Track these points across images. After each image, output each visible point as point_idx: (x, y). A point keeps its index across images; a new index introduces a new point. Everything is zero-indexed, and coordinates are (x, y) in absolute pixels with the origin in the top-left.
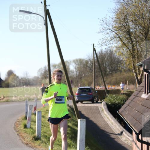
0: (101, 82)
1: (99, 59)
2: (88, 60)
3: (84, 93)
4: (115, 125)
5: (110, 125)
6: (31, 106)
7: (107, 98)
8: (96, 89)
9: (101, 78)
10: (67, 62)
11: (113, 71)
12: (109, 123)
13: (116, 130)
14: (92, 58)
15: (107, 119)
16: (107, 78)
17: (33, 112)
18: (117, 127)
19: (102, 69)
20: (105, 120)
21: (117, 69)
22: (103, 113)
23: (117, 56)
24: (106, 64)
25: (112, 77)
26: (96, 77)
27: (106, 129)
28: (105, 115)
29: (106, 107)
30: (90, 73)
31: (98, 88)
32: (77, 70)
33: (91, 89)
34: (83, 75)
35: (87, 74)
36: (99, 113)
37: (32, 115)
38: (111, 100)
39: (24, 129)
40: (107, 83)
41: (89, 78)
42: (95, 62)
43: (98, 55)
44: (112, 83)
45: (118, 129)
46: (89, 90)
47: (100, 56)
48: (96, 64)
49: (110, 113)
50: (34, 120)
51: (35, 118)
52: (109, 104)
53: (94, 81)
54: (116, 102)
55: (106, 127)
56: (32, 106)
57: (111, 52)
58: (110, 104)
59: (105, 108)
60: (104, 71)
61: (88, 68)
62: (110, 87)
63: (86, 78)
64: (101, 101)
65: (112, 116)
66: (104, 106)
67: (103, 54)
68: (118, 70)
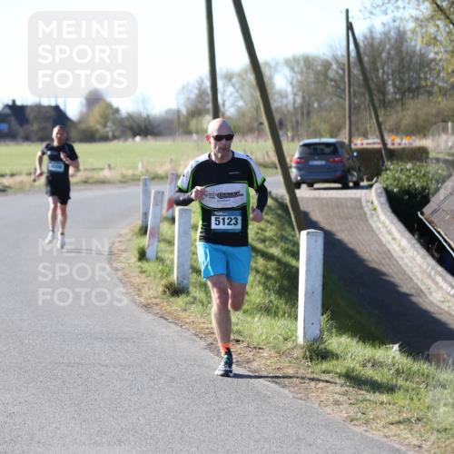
0: (368, 126)
1: (362, 56)
2: (330, 59)
3: (317, 158)
4: (411, 253)
5: (395, 255)
6: (159, 192)
7: (388, 172)
8: (353, 147)
9: (370, 115)
10: (267, 64)
11: (405, 92)
12: (394, 249)
13: (415, 270)
14: (341, 52)
15: (389, 238)
16: (388, 113)
17: (164, 213)
18: (419, 259)
19: (373, 86)
20: (380, 240)
21: (418, 88)
22: (375, 219)
23: (418, 48)
24: (384, 72)
25: (403, 110)
26: (354, 110)
27: (383, 265)
28: (380, 225)
29: (384, 199)
30: (335, 99)
31: (359, 143)
32: (295, 90)
33: (338, 145)
34: (316, 105)
35: (326, 102)
36: (364, 218)
37: (161, 221)
38: (399, 179)
39: (140, 263)
40: (388, 127)
41: (332, 114)
42: (352, 65)
43: (361, 44)
44: (402, 127)
45: (420, 267)
46: (332, 148)
47: (365, 46)
48: (356, 71)
49: (395, 220)
50: (168, 237)
51: (170, 232)
52: (393, 191)
53: (347, 122)
54: (414, 183)
55: (384, 262)
56: (163, 193)
57: (401, 35)
58: (395, 190)
59: (382, 204)
60: (379, 91)
61: (329, 82)
62: (397, 140)
63: (324, 114)
64: (369, 183)
65: (401, 227)
66: (379, 196)
67: (377, 42)
68: (422, 91)
